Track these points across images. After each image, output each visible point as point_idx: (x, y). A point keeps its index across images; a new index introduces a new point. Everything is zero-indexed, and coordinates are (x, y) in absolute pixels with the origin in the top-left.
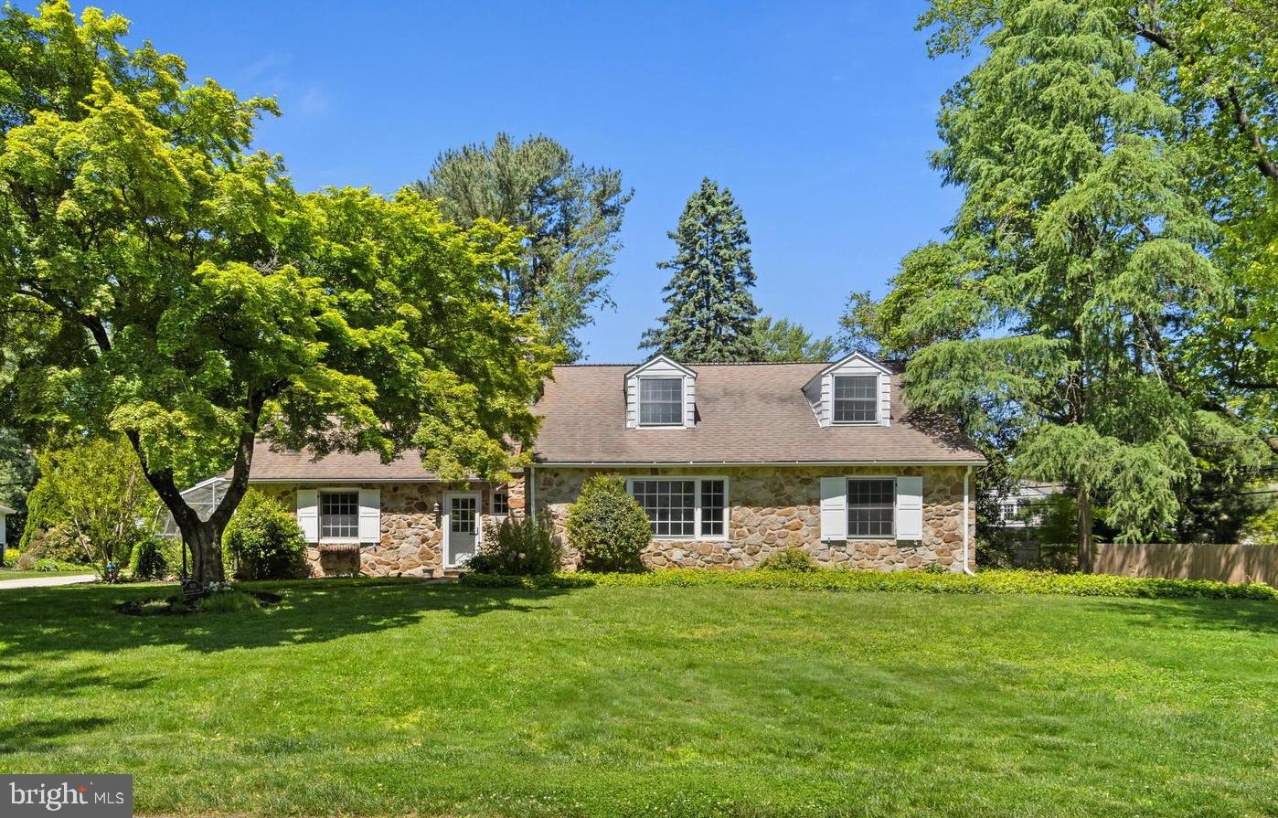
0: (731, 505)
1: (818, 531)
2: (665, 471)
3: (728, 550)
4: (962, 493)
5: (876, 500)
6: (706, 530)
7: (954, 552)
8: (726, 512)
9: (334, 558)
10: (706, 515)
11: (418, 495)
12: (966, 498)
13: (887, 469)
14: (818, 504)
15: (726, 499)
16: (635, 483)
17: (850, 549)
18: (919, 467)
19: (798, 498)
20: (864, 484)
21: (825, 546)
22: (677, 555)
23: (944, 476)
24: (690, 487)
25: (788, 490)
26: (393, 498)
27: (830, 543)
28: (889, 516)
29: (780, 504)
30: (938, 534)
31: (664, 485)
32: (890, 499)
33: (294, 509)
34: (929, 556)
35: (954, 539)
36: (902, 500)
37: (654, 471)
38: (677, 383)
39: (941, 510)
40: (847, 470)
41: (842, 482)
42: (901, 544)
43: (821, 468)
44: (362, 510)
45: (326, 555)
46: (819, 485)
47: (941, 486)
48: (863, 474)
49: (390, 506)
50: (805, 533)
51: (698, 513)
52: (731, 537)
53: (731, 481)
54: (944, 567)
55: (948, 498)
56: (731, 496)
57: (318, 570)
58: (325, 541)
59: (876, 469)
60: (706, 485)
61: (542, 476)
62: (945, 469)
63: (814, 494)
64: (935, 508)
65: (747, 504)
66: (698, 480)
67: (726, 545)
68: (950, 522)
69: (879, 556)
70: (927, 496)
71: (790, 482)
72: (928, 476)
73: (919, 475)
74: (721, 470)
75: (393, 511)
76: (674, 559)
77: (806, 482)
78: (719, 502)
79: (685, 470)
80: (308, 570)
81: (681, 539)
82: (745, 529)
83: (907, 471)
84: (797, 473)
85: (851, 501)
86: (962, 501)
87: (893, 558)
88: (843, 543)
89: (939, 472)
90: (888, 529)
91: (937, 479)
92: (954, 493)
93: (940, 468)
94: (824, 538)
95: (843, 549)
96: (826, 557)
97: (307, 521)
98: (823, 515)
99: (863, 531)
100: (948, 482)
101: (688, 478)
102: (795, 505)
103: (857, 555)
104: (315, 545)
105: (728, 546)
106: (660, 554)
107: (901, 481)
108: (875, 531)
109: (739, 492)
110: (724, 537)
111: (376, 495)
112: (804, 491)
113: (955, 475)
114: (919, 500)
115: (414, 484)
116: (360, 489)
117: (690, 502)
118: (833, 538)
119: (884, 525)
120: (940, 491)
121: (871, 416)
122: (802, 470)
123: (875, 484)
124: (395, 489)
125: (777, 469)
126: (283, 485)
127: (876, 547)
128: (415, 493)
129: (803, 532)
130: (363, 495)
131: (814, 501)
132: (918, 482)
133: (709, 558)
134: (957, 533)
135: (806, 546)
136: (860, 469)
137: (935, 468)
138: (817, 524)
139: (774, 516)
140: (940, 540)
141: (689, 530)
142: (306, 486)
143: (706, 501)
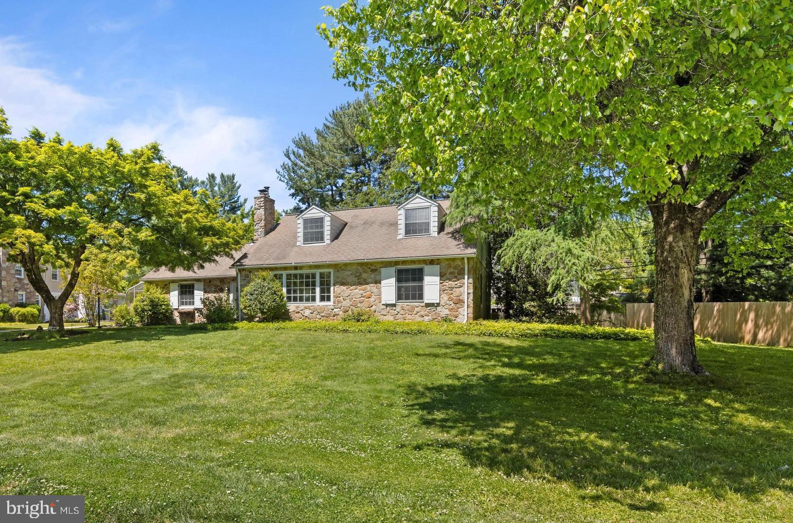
0: (334, 285)
1: (380, 299)
2: (301, 268)
3: (333, 310)
4: (464, 274)
5: (414, 280)
6: (322, 299)
7: (459, 310)
8: (332, 288)
9: (185, 316)
10: (322, 291)
11: (219, 284)
12: (466, 277)
13: (419, 262)
14: (380, 283)
15: (332, 283)
16: (287, 275)
17: (398, 308)
18: (438, 260)
19: (370, 280)
20: (407, 271)
21: (384, 307)
22: (307, 313)
23: (453, 264)
24: (314, 276)
25: (364, 276)
26: (209, 286)
27: (387, 305)
28: (421, 288)
29: (360, 284)
30: (450, 299)
31: (301, 276)
32: (421, 279)
33: (168, 292)
34: (444, 312)
35: (459, 302)
36: (427, 279)
37: (296, 268)
38: (321, 220)
39: (451, 285)
40: (396, 263)
41: (393, 270)
42: (428, 305)
43: (382, 262)
44: (196, 292)
45: (182, 314)
46: (380, 272)
47: (452, 270)
48: (405, 265)
49: (208, 290)
50: (373, 300)
51: (318, 290)
52: (334, 302)
53: (334, 272)
54: (454, 319)
55: (456, 277)
56: (334, 280)
57: (178, 321)
58: (181, 307)
59: (413, 262)
60: (322, 276)
61: (244, 273)
62: (454, 260)
63: (378, 278)
64: (448, 284)
65: (343, 284)
66: (318, 272)
67: (332, 307)
68: (457, 291)
69: (415, 312)
70: (442, 276)
71: (365, 272)
72: (443, 264)
73: (438, 264)
74: (329, 266)
75: (209, 293)
76: (306, 315)
77: (374, 271)
78: (329, 285)
79: (311, 267)
80: (175, 321)
81: (310, 304)
82: (341, 298)
83: (432, 262)
84: (369, 266)
85: (399, 280)
86: (464, 279)
87: (422, 313)
88: (394, 305)
89: (450, 262)
90: (421, 297)
91: (449, 266)
92: (459, 274)
93: (450, 259)
94: (383, 302)
95: (394, 308)
96: (384, 313)
97: (173, 298)
98: (383, 289)
99: (407, 298)
100: (455, 268)
101: (313, 271)
102: (368, 284)
103: (402, 312)
104: (176, 309)
105: (333, 307)
106: (299, 312)
107: (427, 268)
108: (414, 298)
109: (338, 278)
110: (331, 303)
111: (201, 285)
112: (372, 276)
113: (460, 263)
114: (437, 279)
115: (218, 279)
116: (195, 282)
117: (314, 284)
118: (388, 303)
119: (418, 294)
120: (451, 273)
121: (427, 230)
122: (371, 264)
123: (414, 270)
124: (210, 282)
125: (358, 264)
126: (165, 281)
127: (413, 308)
128: (218, 283)
129: (372, 299)
130: (196, 285)
131: (378, 282)
132: (437, 268)
133: (323, 314)
134: (461, 298)
135: (374, 307)
136: (404, 262)
137: (447, 260)
138: (380, 295)
139: (357, 290)
140: (451, 303)
141: (314, 299)
142: (174, 281)
143: (322, 284)
